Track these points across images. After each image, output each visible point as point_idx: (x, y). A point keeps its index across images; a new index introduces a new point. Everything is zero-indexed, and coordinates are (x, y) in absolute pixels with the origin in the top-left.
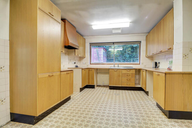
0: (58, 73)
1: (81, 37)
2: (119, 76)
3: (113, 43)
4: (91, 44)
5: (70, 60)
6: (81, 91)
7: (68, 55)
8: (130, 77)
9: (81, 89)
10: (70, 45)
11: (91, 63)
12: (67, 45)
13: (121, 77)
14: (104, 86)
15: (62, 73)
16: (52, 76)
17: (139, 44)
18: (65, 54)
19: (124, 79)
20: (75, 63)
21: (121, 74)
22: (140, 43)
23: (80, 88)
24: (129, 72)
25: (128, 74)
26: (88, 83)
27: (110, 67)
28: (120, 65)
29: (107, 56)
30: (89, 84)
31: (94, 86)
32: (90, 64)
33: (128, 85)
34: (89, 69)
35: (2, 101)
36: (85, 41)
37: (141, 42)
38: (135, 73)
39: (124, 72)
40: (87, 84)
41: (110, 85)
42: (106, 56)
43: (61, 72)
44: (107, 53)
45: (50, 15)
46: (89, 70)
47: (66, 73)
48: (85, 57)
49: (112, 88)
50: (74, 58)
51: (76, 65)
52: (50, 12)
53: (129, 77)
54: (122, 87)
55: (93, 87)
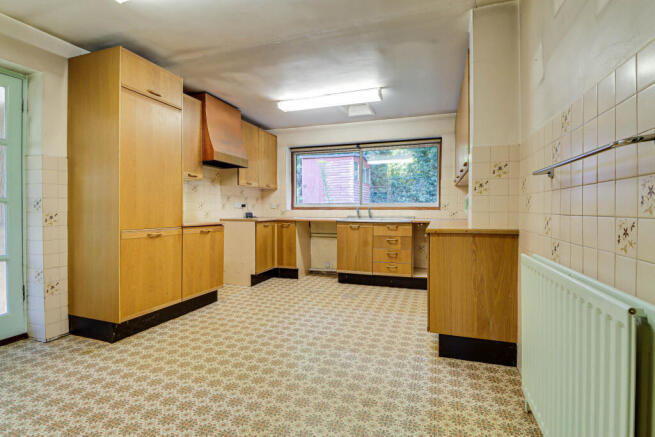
0: (177, 231)
1: (262, 132)
2: (365, 243)
3: (358, 144)
4: (295, 151)
5: (228, 198)
6: (253, 284)
7: (221, 183)
8: (399, 246)
9: (256, 279)
10: (215, 158)
11: (295, 206)
12: (209, 159)
13: (370, 247)
14: (330, 274)
15: (185, 230)
16: (159, 236)
17: (438, 145)
18: (213, 181)
19: (380, 254)
20: (243, 206)
21: (370, 239)
22: (440, 143)
23: (252, 276)
24: (393, 233)
25: (390, 237)
26: (279, 264)
27: (349, 217)
28: (375, 213)
29: (374, 183)
30: (282, 264)
31: (297, 271)
32: (293, 208)
33: (391, 272)
34: (282, 223)
35: (53, 287)
36: (276, 141)
37: (441, 138)
38: (410, 234)
39: (379, 231)
40: (276, 266)
41: (338, 271)
42: (370, 182)
43: (183, 227)
44: (372, 174)
45: (154, 96)
46: (282, 227)
47: (198, 230)
48: (276, 189)
49: (345, 279)
50: (242, 192)
51: (246, 210)
52: (152, 89)
53: (394, 247)
54: (373, 276)
55: (292, 274)
